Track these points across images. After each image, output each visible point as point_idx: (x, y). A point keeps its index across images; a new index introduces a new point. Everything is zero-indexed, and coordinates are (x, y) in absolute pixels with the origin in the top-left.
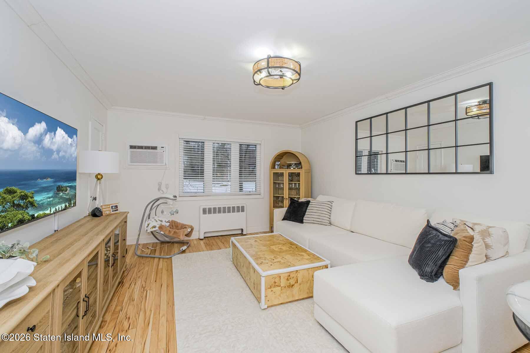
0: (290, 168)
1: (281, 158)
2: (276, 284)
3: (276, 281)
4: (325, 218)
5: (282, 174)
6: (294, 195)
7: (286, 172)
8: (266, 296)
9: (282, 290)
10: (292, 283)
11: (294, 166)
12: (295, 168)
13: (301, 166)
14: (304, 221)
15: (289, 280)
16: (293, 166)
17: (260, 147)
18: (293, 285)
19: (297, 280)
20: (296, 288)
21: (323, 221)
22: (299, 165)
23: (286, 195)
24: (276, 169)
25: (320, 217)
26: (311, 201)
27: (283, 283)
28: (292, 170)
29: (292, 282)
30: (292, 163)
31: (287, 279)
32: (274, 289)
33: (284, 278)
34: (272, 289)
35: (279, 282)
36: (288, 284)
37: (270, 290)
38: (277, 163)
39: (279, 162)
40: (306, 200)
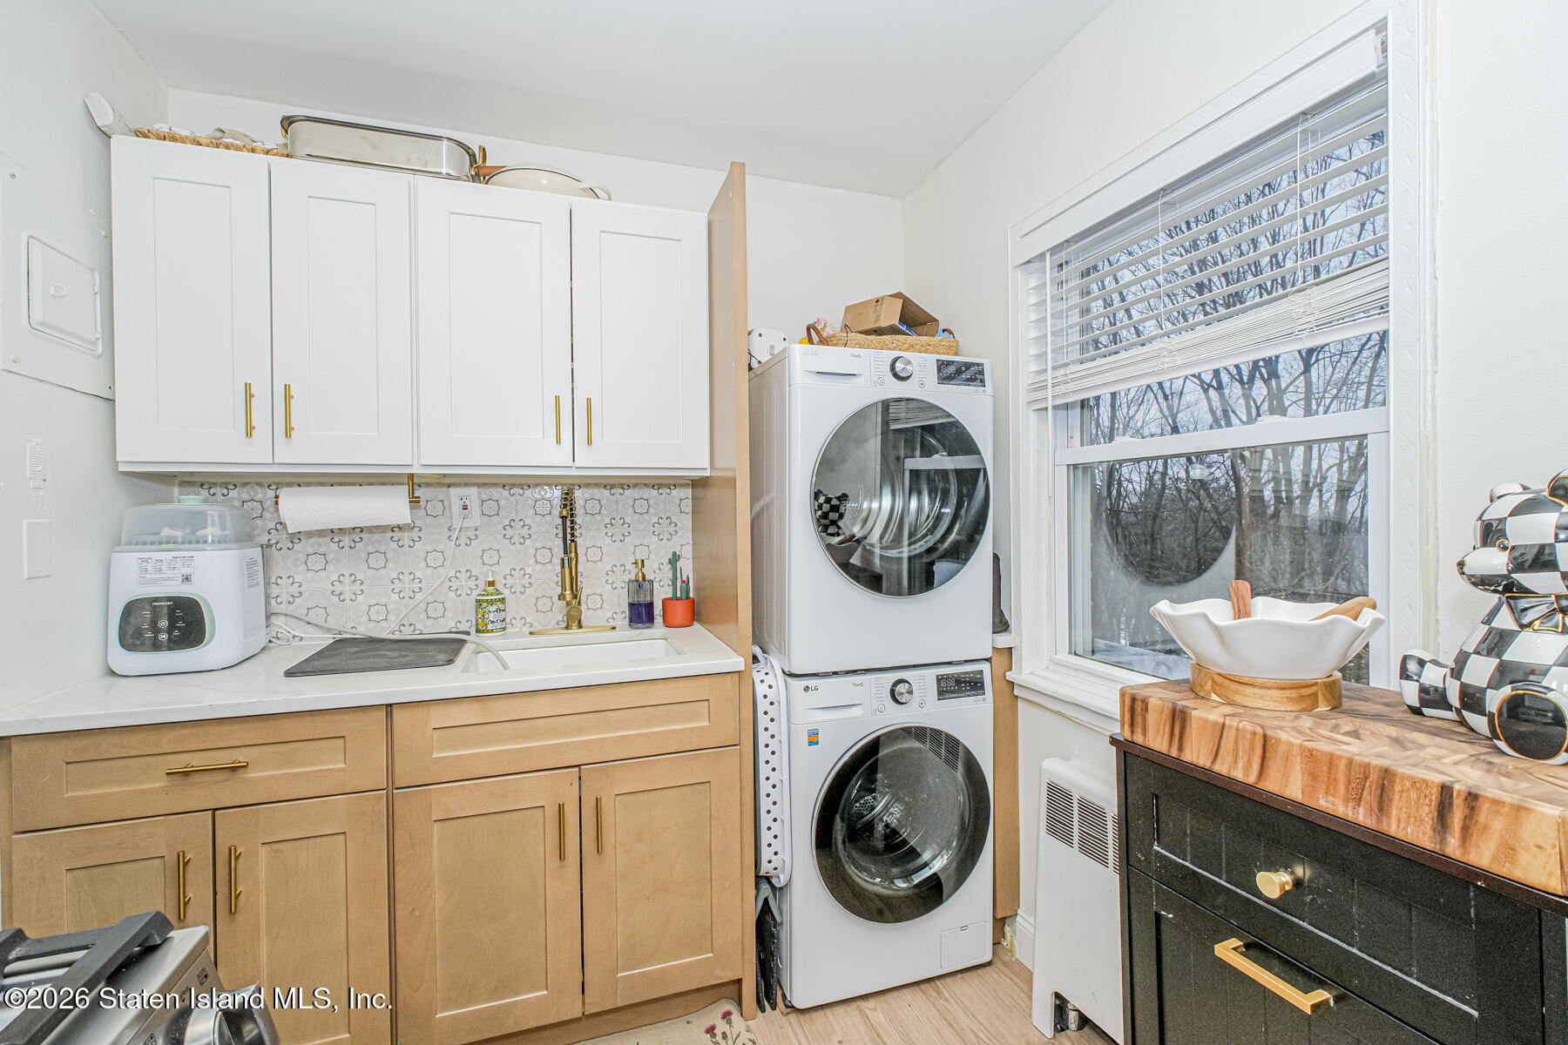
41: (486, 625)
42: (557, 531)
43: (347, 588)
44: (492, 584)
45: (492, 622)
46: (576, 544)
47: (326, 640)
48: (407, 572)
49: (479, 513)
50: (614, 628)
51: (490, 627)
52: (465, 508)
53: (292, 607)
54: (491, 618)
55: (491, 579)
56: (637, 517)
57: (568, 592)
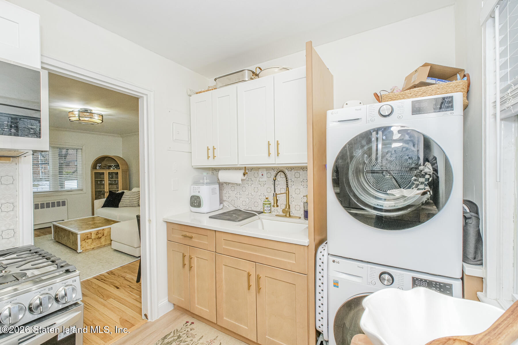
0: (110, 169)
1: (102, 161)
2: (89, 238)
3: (88, 236)
4: (135, 202)
5: (103, 174)
6: (114, 189)
7: (106, 172)
8: (81, 245)
9: (92, 241)
10: (100, 237)
11: (114, 167)
12: (114, 169)
13: (119, 167)
14: (119, 206)
15: (97, 235)
16: (112, 167)
17: (82, 151)
18: (101, 237)
19: (104, 235)
20: (103, 239)
21: (133, 204)
22: (117, 166)
23: (107, 189)
24: (97, 169)
25: (131, 202)
26: (125, 192)
27: (93, 236)
28: (112, 170)
29: (100, 235)
30: (112, 164)
31: (97, 234)
32: (87, 241)
33: (94, 234)
34: (85, 241)
35: (91, 237)
36: (97, 237)
37: (84, 241)
38: (98, 165)
39: (100, 164)
40: (121, 192)
41: (264, 211)
42: (272, 183)
43: (238, 196)
44: (267, 198)
45: (266, 210)
46: (288, 188)
47: (232, 208)
48: (250, 193)
49: (266, 176)
50: (300, 218)
51: (265, 212)
52: (262, 175)
53: (229, 200)
54: (265, 209)
55: (267, 197)
56: (296, 179)
57: (275, 205)
